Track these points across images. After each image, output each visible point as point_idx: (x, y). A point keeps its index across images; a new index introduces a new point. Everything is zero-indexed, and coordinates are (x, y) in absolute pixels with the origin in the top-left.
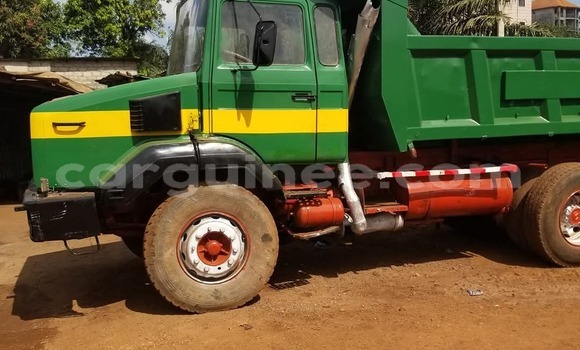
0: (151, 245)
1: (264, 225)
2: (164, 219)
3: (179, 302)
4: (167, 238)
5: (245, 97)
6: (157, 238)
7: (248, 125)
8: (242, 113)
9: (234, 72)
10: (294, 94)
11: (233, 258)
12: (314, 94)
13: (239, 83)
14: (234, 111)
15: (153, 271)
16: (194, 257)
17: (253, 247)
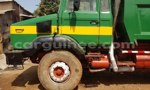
0: (40, 69)
1: (76, 66)
2: (44, 61)
3: (47, 88)
4: (44, 67)
5: (73, 22)
6: (41, 67)
7: (74, 31)
8: (72, 27)
9: (70, 13)
10: (91, 21)
11: (65, 76)
12: (98, 21)
13: (71, 17)
14: (69, 27)
15: (40, 77)
16: (52, 74)
17: (72, 73)
